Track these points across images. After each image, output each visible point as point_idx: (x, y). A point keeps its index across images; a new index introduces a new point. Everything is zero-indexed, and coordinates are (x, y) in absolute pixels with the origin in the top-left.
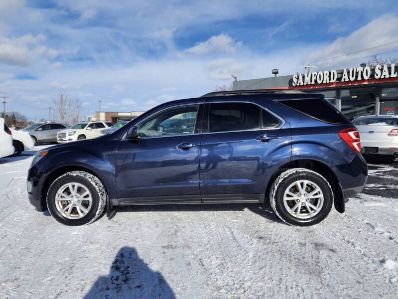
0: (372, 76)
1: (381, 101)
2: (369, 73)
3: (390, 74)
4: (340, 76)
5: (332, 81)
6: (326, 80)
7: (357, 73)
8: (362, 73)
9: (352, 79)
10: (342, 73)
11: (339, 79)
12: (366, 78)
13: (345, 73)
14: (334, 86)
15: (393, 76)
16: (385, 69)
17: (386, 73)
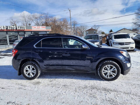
0: (16, 29)
1: (19, 35)
2: (15, 28)
4: (7, 28)
5: (5, 29)
6: (3, 29)
7: (12, 28)
8: (13, 28)
10: (7, 27)
11: (7, 29)
12: (15, 29)
13: (8, 27)
14: (5, 31)
15: (21, 29)
16: (19, 27)
17: (20, 28)
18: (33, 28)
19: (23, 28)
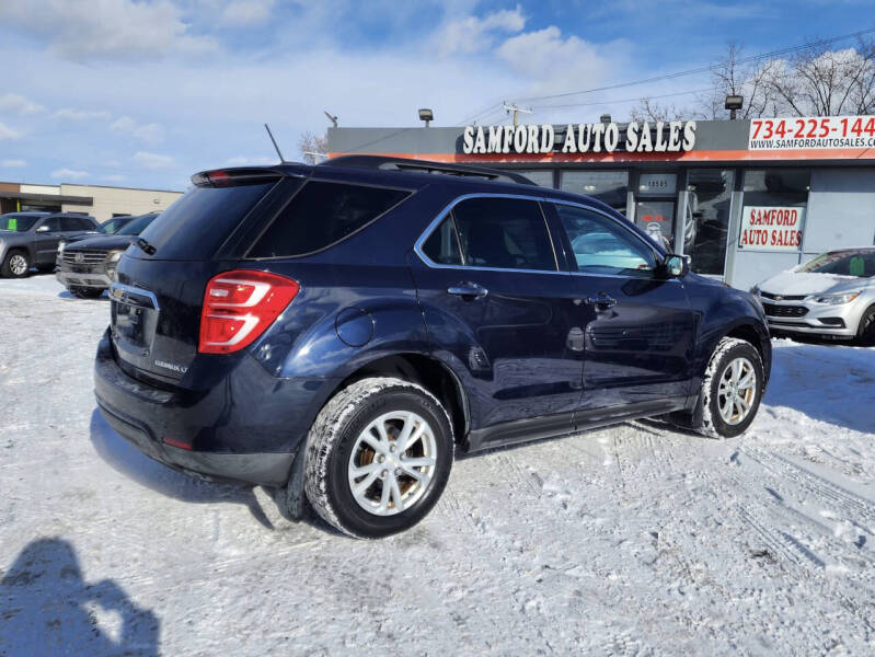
0: (621, 145)
1: (637, 200)
2: (616, 137)
3: (654, 143)
4: (559, 141)
5: (544, 149)
6: (533, 148)
7: (593, 136)
8: (603, 136)
9: (584, 148)
10: (565, 133)
11: (558, 146)
12: (610, 148)
13: (570, 133)
14: (549, 160)
15: (660, 148)
16: (646, 131)
17: (647, 141)
18: (764, 132)
19: (674, 136)
